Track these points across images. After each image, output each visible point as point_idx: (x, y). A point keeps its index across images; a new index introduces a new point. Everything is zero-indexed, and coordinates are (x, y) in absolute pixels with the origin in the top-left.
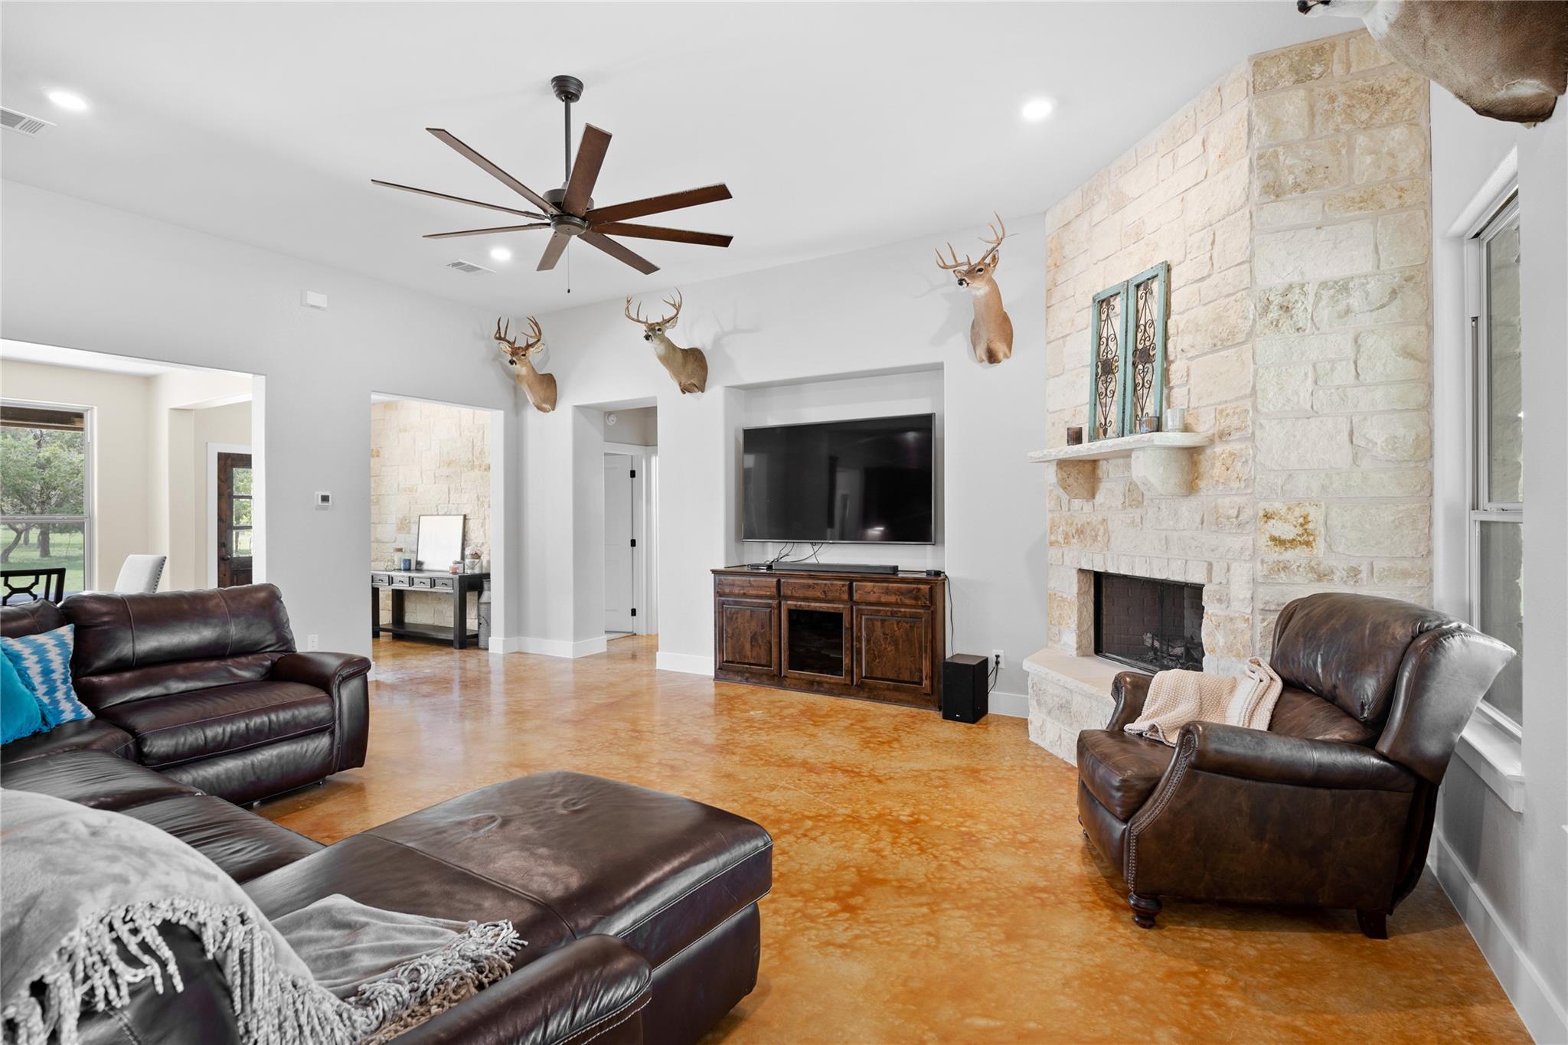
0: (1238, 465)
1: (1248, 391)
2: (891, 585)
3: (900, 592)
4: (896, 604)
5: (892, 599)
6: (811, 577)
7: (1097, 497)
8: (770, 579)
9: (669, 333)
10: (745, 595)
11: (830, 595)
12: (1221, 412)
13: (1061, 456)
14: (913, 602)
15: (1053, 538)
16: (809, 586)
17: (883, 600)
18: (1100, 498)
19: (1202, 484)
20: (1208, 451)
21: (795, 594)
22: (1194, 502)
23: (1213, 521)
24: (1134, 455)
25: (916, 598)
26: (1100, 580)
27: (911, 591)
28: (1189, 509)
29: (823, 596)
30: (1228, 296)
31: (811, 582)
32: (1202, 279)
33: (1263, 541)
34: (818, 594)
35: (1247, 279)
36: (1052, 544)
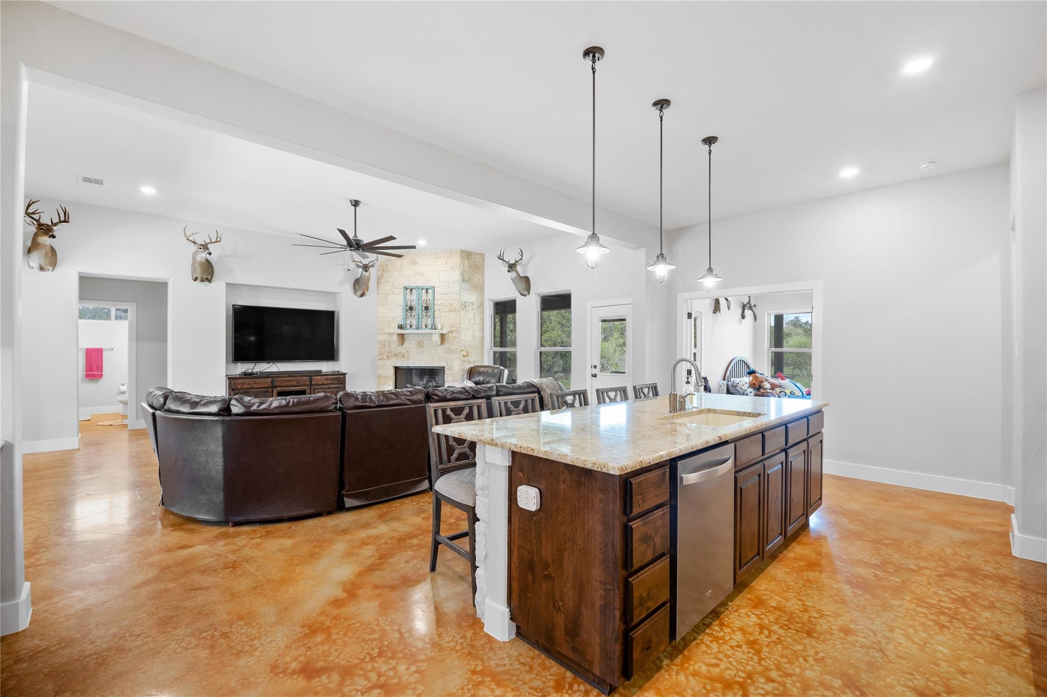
0: (456, 339)
1: (458, 323)
2: (329, 377)
3: (332, 379)
4: (330, 384)
5: (329, 382)
6: (289, 377)
7: (405, 344)
8: (267, 379)
10: (251, 388)
11: (300, 383)
12: (451, 326)
13: (399, 333)
14: (337, 382)
15: (380, 357)
16: (289, 381)
17: (325, 383)
18: (405, 345)
19: (446, 343)
20: (447, 335)
21: (281, 385)
22: (443, 347)
23: (450, 351)
24: (433, 335)
25: (339, 381)
26: (396, 368)
27: (337, 378)
28: (441, 349)
29: (296, 384)
30: (453, 300)
31: (290, 378)
32: (445, 294)
33: (461, 356)
34: (295, 383)
35: (459, 299)
36: (379, 359)
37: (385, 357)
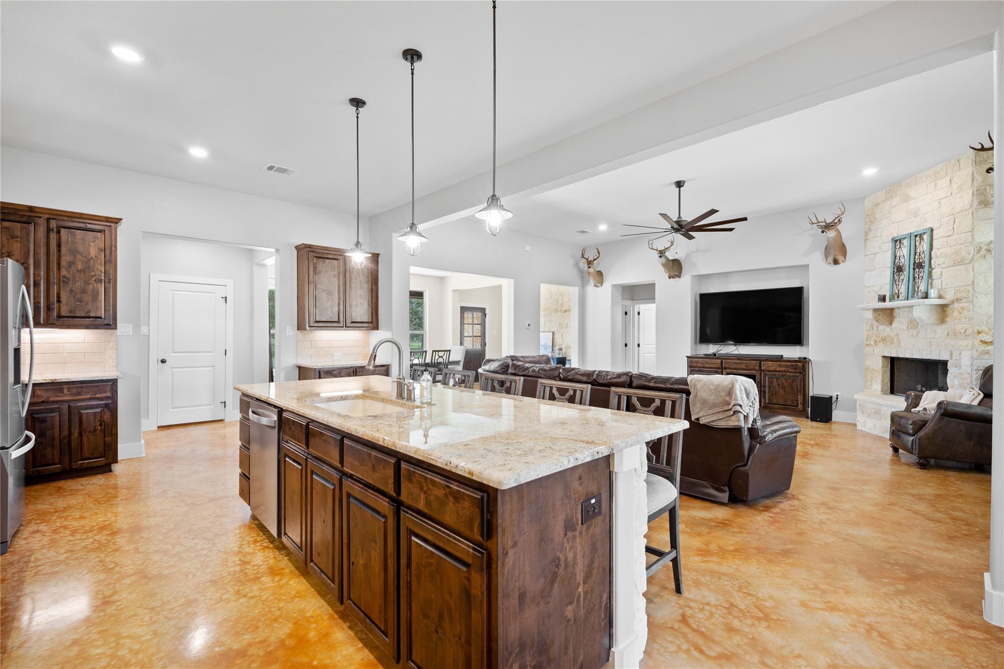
0: (965, 312)
1: (970, 283)
2: (782, 363)
3: (787, 366)
4: (785, 371)
5: (783, 369)
6: (739, 359)
7: (893, 324)
8: (717, 360)
9: (668, 254)
10: (704, 367)
11: (749, 367)
12: (957, 290)
13: (876, 307)
14: (794, 371)
15: (868, 343)
16: (738, 363)
17: (778, 369)
18: (895, 325)
19: (948, 319)
20: (951, 306)
21: (731, 367)
22: (943, 327)
23: (955, 335)
24: (914, 308)
25: (796, 369)
26: (893, 361)
27: (793, 366)
28: (941, 330)
29: (745, 368)
30: (961, 244)
31: (739, 361)
32: (948, 236)
33: (977, 342)
34: (743, 367)
35: (970, 239)
36: (867, 345)
37: (873, 343)
